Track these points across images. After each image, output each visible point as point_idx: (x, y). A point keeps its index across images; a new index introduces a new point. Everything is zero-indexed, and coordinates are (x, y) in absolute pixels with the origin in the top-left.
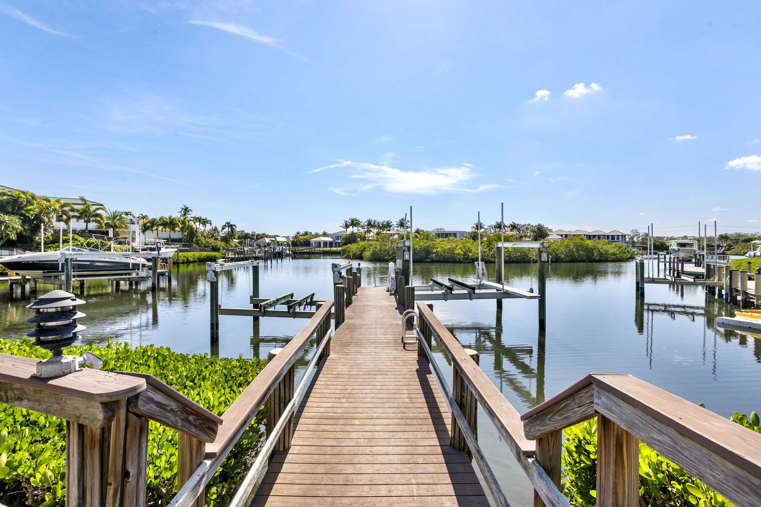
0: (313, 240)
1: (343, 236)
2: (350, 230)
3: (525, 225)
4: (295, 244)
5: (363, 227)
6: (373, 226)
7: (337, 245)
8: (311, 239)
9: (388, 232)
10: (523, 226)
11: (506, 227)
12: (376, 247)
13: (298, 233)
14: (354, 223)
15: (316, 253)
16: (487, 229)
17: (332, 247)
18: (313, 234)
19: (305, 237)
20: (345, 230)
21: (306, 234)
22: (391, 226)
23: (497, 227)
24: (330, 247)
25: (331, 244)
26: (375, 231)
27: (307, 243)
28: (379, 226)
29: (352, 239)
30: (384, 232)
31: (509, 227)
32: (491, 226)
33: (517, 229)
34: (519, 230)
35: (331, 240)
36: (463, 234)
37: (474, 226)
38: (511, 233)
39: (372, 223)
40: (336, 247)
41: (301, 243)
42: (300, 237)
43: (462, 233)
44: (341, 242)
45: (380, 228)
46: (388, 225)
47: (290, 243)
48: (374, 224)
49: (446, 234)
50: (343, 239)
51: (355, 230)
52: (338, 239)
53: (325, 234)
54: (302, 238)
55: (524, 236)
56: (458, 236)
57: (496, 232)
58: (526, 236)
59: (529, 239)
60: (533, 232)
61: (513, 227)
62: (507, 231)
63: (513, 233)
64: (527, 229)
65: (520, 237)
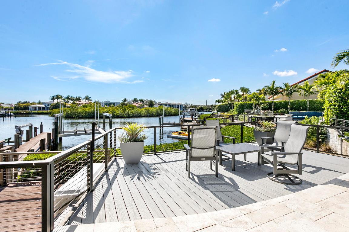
0: (31, 106)
1: (52, 104)
2: (56, 101)
4: (16, 108)
5: (64, 100)
6: (70, 99)
7: (48, 109)
8: (29, 105)
9: (79, 102)
12: (68, 111)
13: (20, 102)
14: (58, 97)
15: (33, 114)
16: (130, 101)
17: (44, 110)
18: (31, 103)
19: (25, 104)
20: (53, 101)
21: (26, 102)
22: (81, 99)
24: (43, 110)
25: (44, 109)
26: (72, 102)
27: (27, 108)
28: (74, 99)
29: (57, 106)
30: (77, 102)
31: (139, 100)
32: (132, 100)
34: (143, 102)
35: (44, 106)
37: (123, 100)
39: (70, 97)
40: (47, 110)
41: (21, 108)
42: (21, 104)
43: (118, 103)
44: (50, 108)
45: (75, 100)
46: (79, 99)
47: (13, 108)
48: (71, 98)
50: (52, 106)
51: (59, 101)
52: (49, 106)
53: (39, 103)
54: (22, 105)
55: (145, 105)
56: (116, 105)
57: (134, 103)
58: (146, 105)
59: (147, 106)
60: (149, 103)
61: (141, 101)
62: (139, 103)
63: (141, 103)
64: (147, 101)
65: (143, 105)
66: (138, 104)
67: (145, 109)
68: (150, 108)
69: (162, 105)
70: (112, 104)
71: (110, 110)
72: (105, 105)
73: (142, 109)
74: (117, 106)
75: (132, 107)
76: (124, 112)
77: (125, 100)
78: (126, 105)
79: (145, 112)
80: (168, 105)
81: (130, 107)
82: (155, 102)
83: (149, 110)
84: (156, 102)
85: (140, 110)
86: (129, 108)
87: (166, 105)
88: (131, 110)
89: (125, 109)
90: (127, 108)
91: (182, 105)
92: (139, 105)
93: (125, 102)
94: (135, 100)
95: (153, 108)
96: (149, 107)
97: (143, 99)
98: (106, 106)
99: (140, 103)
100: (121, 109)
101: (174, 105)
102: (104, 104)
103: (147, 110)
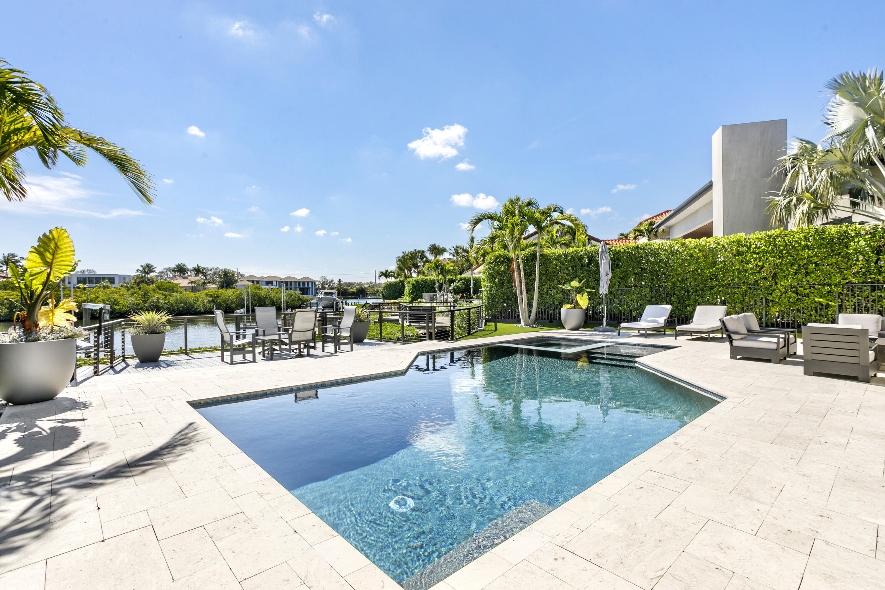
3: (213, 268)
10: (211, 270)
11: (188, 270)
16: (163, 272)
23: (176, 271)
31: (192, 270)
32: (169, 269)
33: (203, 273)
34: (205, 275)
36: (124, 279)
37: (141, 269)
38: (195, 278)
49: (96, 278)
55: (209, 283)
56: (116, 281)
57: (175, 276)
58: (214, 282)
59: (214, 286)
60: (220, 277)
61: (198, 271)
62: (190, 276)
63: (197, 278)
64: (215, 273)
65: (204, 283)
66: (188, 281)
67: (207, 295)
68: (223, 291)
69: (258, 282)
70: (104, 279)
71: (97, 298)
72: (79, 282)
73: (197, 294)
74: (122, 286)
75: (172, 289)
76: (145, 302)
77: (148, 269)
78: (151, 281)
79: (206, 301)
80: (274, 283)
81: (160, 288)
82: (239, 273)
83: (218, 297)
84: (242, 276)
85: (191, 296)
86: (160, 290)
87: (269, 283)
88: (166, 296)
89: (146, 294)
90: (152, 292)
91: (313, 283)
92: (192, 282)
93: (148, 274)
94: (181, 270)
95: (230, 291)
96: (222, 287)
97: (202, 265)
98: (81, 285)
99: (193, 278)
100: (133, 294)
101: (291, 282)
102: (75, 281)
103: (211, 296)
